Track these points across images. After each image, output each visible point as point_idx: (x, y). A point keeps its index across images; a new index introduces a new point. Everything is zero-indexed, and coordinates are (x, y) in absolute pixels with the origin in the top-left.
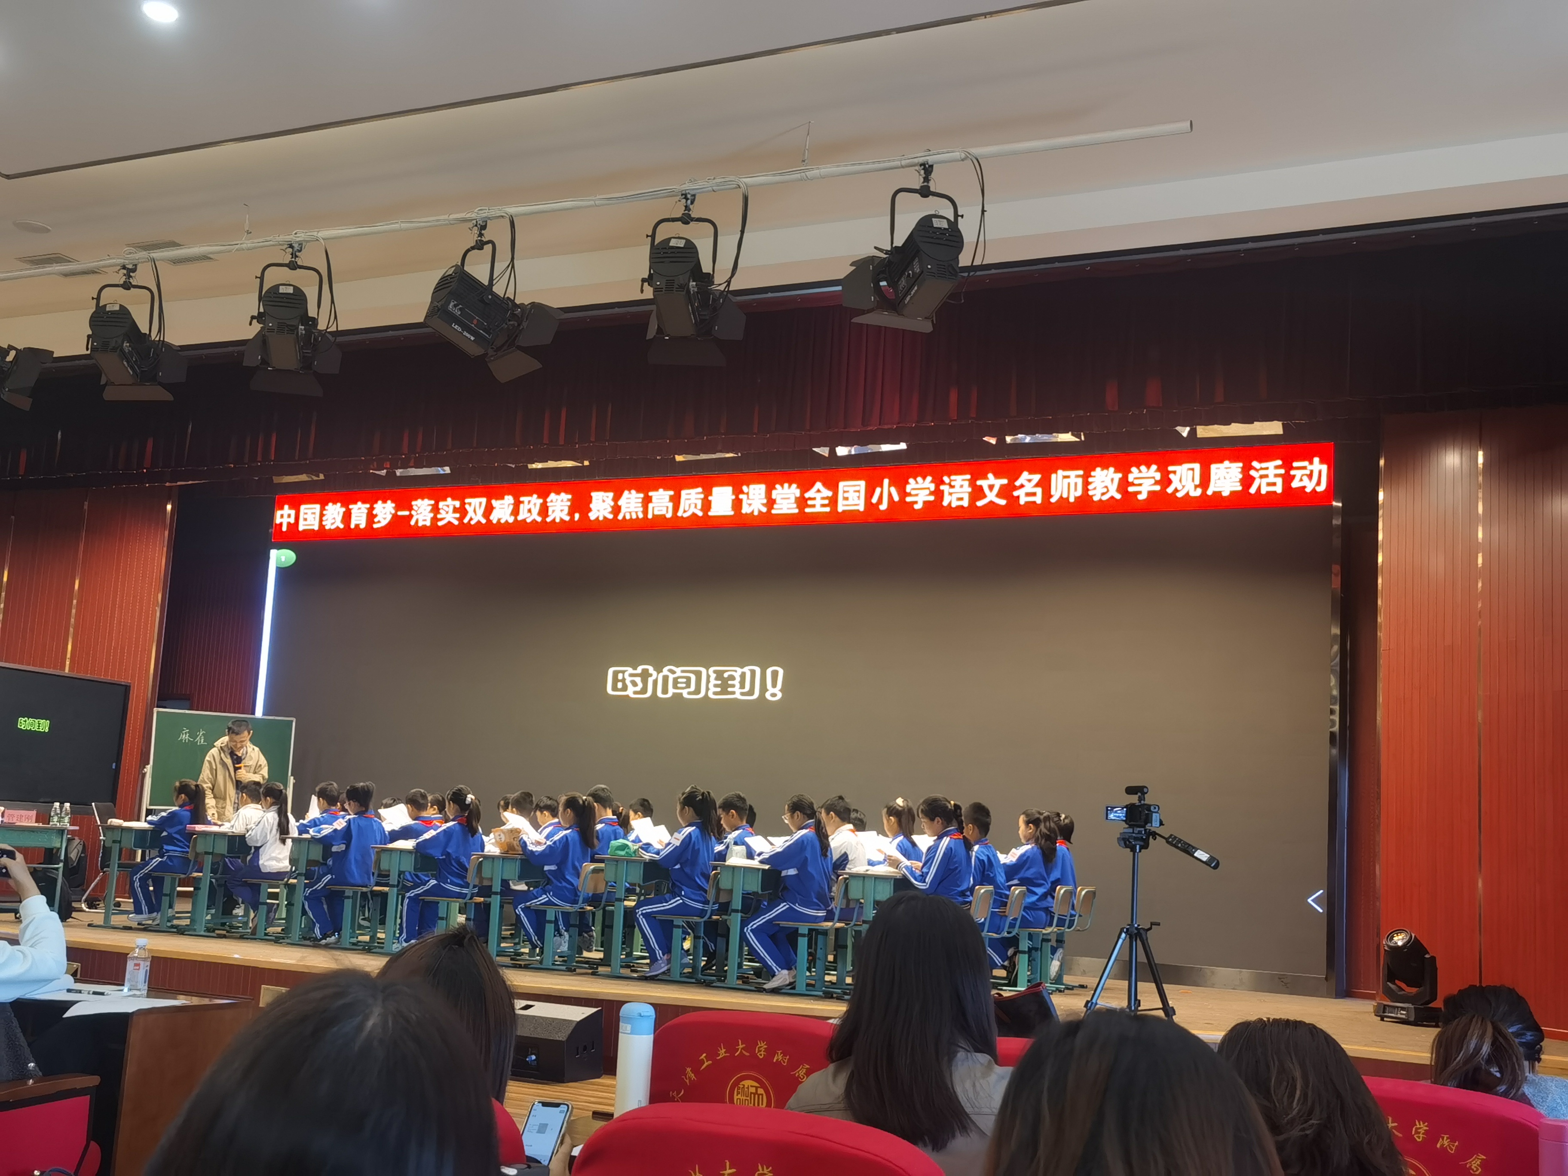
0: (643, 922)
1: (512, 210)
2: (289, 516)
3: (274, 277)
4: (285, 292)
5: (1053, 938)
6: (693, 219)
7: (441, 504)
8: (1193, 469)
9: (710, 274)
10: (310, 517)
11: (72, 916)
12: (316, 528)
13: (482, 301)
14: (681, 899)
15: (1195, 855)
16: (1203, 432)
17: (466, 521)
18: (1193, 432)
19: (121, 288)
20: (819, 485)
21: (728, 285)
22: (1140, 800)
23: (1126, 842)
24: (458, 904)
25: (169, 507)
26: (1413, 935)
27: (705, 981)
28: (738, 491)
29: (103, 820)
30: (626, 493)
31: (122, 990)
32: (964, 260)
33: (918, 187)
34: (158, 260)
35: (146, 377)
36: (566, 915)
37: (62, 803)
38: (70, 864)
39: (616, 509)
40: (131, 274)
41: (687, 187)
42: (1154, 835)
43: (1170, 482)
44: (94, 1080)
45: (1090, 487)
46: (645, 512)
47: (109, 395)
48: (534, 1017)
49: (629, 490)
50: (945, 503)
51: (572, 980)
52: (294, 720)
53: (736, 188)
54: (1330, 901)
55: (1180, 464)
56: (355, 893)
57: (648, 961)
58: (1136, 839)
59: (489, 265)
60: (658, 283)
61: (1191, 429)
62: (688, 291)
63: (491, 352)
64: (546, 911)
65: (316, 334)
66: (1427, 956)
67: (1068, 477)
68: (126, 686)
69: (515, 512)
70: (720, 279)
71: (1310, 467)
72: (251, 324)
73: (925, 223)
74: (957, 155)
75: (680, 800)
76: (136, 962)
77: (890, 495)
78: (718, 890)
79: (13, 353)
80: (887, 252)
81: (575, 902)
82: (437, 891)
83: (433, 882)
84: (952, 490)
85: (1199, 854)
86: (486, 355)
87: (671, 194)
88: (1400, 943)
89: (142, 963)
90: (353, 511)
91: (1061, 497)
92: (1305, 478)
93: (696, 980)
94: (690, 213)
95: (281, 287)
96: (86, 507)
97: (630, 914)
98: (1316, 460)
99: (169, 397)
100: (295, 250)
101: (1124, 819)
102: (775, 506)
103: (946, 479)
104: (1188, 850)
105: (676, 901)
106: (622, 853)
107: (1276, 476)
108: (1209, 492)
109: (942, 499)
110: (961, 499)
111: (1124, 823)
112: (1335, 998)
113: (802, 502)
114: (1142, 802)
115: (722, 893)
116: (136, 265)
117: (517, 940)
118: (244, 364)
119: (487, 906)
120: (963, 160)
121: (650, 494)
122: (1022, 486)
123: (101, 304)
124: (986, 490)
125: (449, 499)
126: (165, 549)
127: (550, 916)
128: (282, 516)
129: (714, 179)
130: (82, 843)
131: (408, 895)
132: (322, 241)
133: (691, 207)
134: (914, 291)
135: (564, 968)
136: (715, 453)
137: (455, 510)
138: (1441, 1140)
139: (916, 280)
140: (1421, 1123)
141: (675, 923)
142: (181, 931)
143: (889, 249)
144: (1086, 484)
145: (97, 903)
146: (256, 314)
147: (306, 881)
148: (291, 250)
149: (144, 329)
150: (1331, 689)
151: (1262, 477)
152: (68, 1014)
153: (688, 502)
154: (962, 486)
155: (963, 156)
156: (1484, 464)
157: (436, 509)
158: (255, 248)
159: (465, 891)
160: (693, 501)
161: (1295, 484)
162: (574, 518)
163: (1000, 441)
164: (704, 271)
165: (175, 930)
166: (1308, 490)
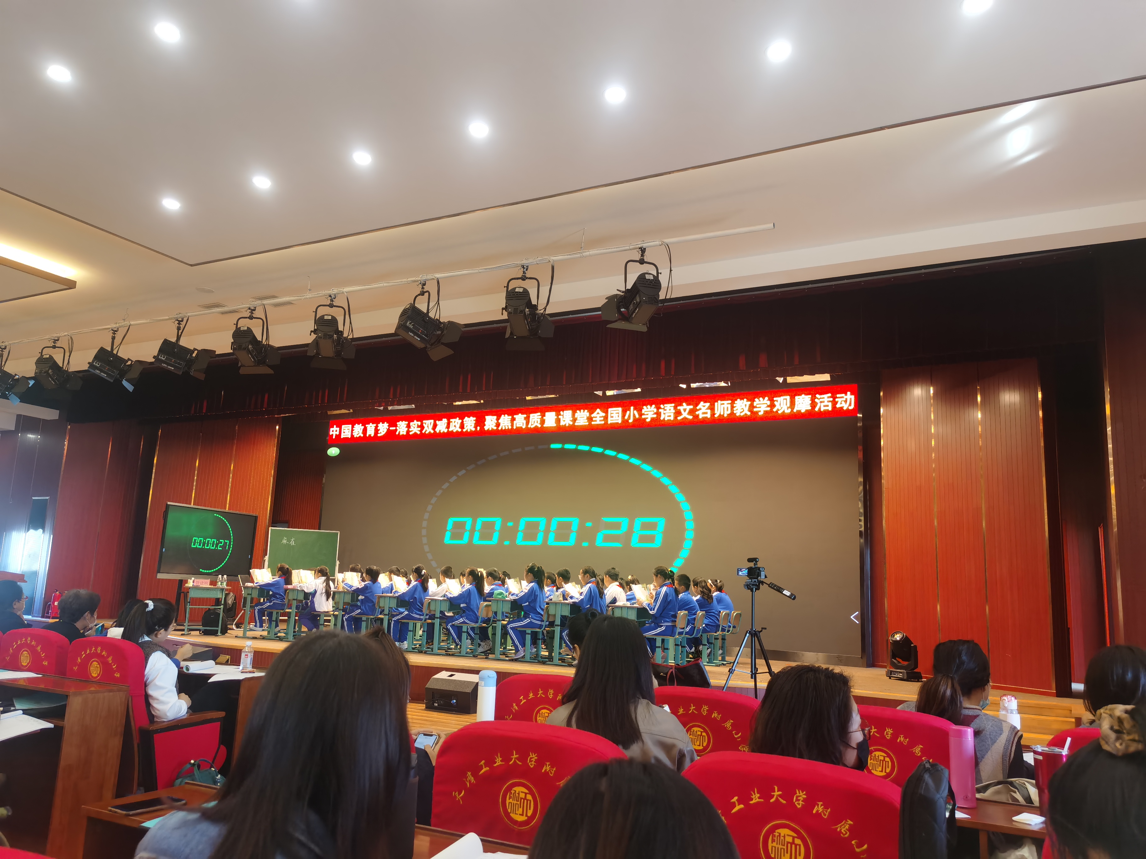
0: (511, 632)
1: (438, 276)
2: (336, 431)
3: (321, 312)
4: (327, 318)
5: (720, 638)
6: (527, 278)
7: (411, 424)
8: (786, 399)
9: (536, 305)
10: (346, 431)
11: (228, 632)
12: (350, 437)
13: (424, 321)
14: (530, 620)
15: (783, 593)
16: (790, 380)
17: (423, 432)
18: (785, 380)
19: (248, 319)
20: (598, 410)
21: (545, 310)
22: (755, 565)
23: (748, 586)
24: (420, 624)
25: (277, 427)
26: (905, 635)
27: (542, 661)
28: (558, 415)
29: (244, 584)
30: (503, 416)
31: (239, 668)
32: (662, 296)
33: (638, 260)
34: (266, 305)
35: (260, 362)
36: (473, 629)
37: (223, 575)
38: (227, 606)
39: (498, 425)
40: (253, 312)
41: (524, 262)
42: (762, 583)
43: (774, 406)
44: (222, 714)
45: (735, 409)
46: (512, 425)
47: (242, 371)
48: (455, 680)
49: (504, 415)
50: (662, 418)
51: (475, 661)
52: (339, 532)
53: (548, 262)
54: (863, 617)
55: (780, 396)
56: (368, 619)
57: (514, 652)
58: (753, 585)
59: (427, 304)
60: (510, 310)
61: (784, 379)
62: (525, 313)
63: (428, 346)
64: (462, 626)
65: (343, 339)
66: (912, 645)
67: (724, 404)
68: (255, 516)
69: (448, 427)
70: (541, 307)
71: (845, 397)
72: (310, 335)
73: (642, 277)
74: (657, 243)
75: (526, 570)
76: (246, 654)
77: (634, 415)
78: (549, 615)
79: (196, 352)
80: (623, 292)
81: (477, 622)
82: (408, 617)
83: (406, 613)
84: (665, 412)
85: (785, 592)
86: (426, 347)
87: (516, 266)
88: (898, 639)
89: (249, 654)
90: (367, 428)
91: (720, 415)
92: (843, 402)
93: (538, 661)
94: (526, 275)
95: (325, 316)
96: (237, 428)
97: (504, 627)
98: (849, 393)
99: (272, 372)
100: (332, 298)
101: (747, 575)
102: (577, 421)
103: (662, 406)
104: (780, 590)
105: (527, 621)
106: (500, 597)
107: (829, 402)
108: (795, 411)
109: (660, 416)
110: (670, 416)
111: (747, 577)
112: (867, 668)
113: (590, 419)
114: (756, 566)
115: (550, 617)
116: (255, 307)
117: (449, 642)
118: (309, 355)
119: (433, 625)
120: (660, 245)
121: (515, 416)
122: (700, 409)
123: (238, 327)
124: (682, 411)
125: (415, 421)
126: (275, 448)
127: (464, 629)
128: (333, 431)
129: (537, 258)
130: (234, 595)
131: (393, 619)
132: (346, 294)
133: (526, 272)
134: (637, 311)
135: (472, 655)
136: (545, 395)
137: (418, 426)
138: (899, 738)
139: (638, 305)
140: (889, 729)
141: (527, 632)
142: (274, 639)
143: (624, 290)
144: (732, 407)
145: (241, 625)
146: (313, 330)
147: (343, 613)
148: (330, 298)
149: (259, 339)
150: (859, 508)
151: (821, 402)
152: (210, 681)
153: (533, 420)
154: (670, 410)
155: (660, 243)
156: (933, 394)
157: (408, 426)
158: (313, 297)
159: (422, 617)
160: (536, 420)
161: (838, 406)
162: (477, 429)
163: (689, 386)
164: (533, 303)
165: (278, 639)
166: (845, 408)
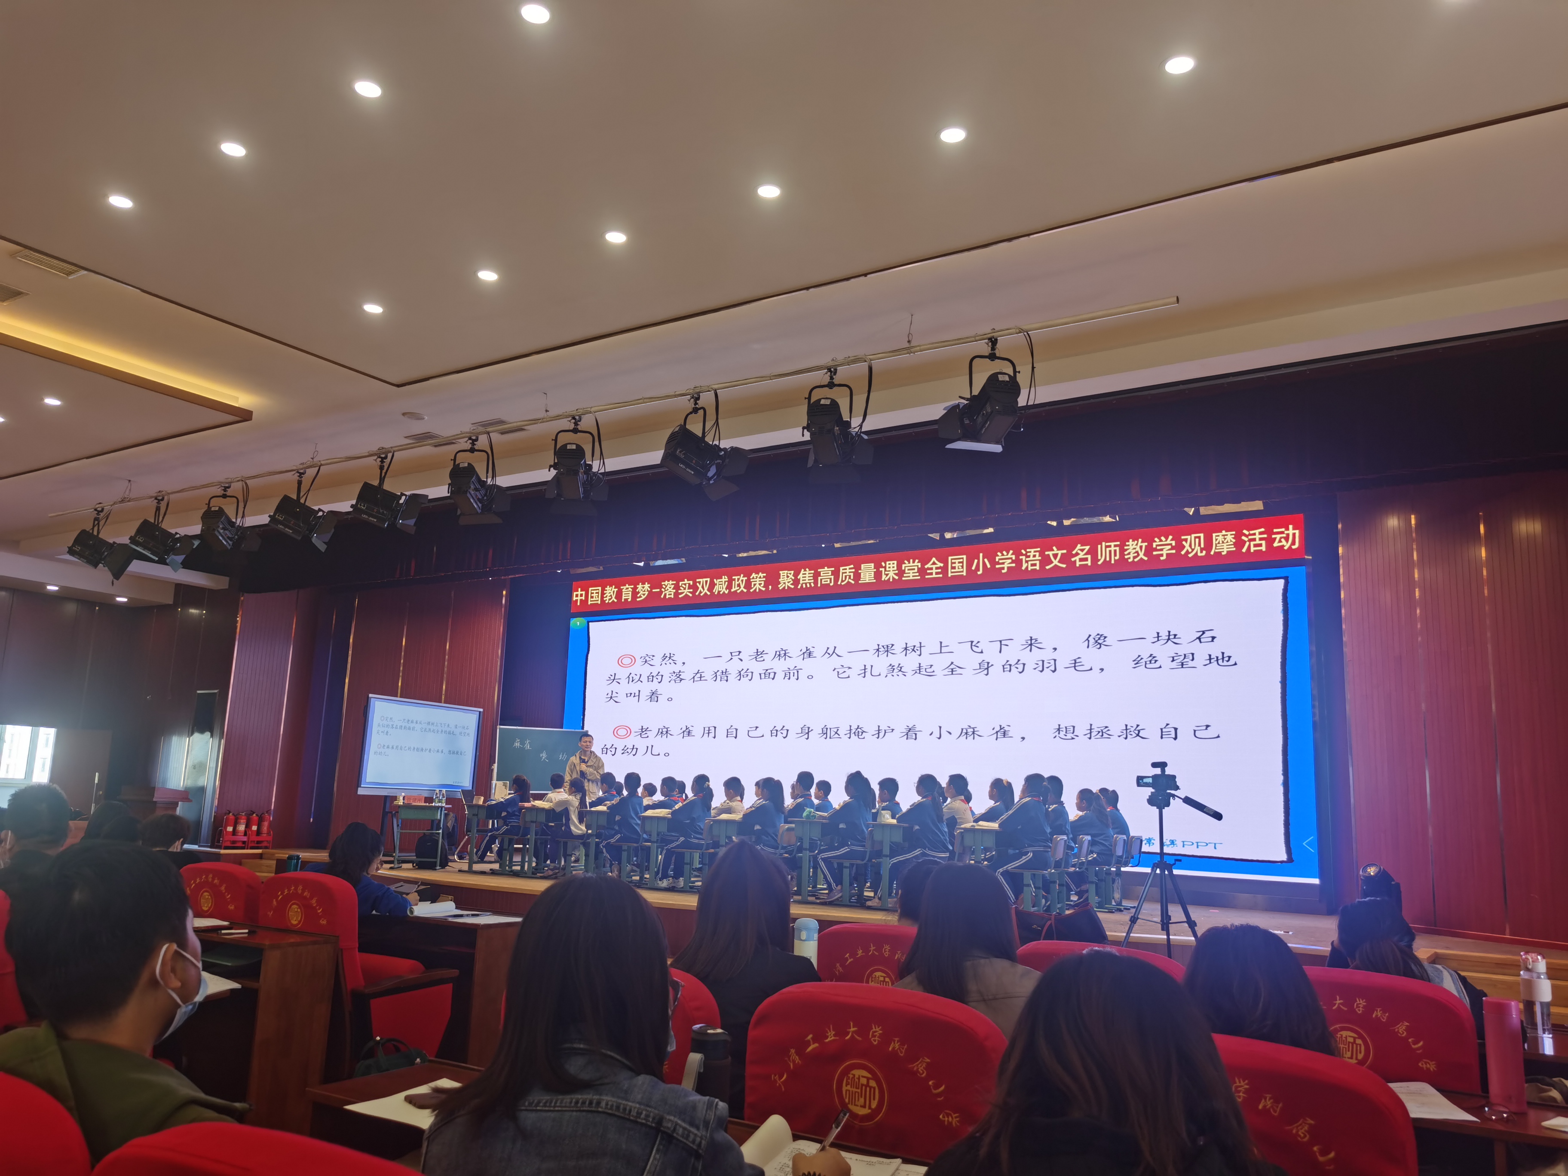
0: (822, 864)
1: (717, 385)
2: (581, 595)
3: (563, 439)
4: (570, 448)
6: (836, 385)
7: (681, 583)
8: (1199, 537)
9: (848, 421)
10: (595, 595)
11: (449, 864)
12: (599, 602)
13: (698, 447)
16: (1204, 511)
17: (697, 594)
18: (1197, 512)
19: (468, 453)
20: (934, 559)
21: (861, 428)
22: (1162, 772)
23: (1153, 803)
25: (504, 592)
27: (867, 905)
28: (878, 566)
29: (467, 802)
30: (803, 570)
32: (1022, 402)
33: (988, 354)
34: (490, 432)
35: (486, 508)
38: (447, 831)
39: (796, 581)
40: (475, 442)
41: (831, 363)
42: (1174, 796)
43: (1182, 547)
44: (456, 973)
45: (1125, 553)
46: (816, 583)
49: (805, 569)
50: (1024, 568)
53: (864, 362)
54: (1320, 844)
55: (1190, 534)
58: (1160, 799)
59: (702, 424)
60: (814, 430)
61: (1195, 509)
62: (834, 434)
63: (705, 481)
65: (592, 475)
67: (1110, 546)
69: (729, 587)
70: (855, 424)
71: (1286, 532)
72: (550, 471)
73: (993, 378)
74: (1013, 331)
77: (984, 563)
79: (404, 498)
80: (967, 399)
83: (682, 839)
84: (1028, 559)
86: (702, 483)
87: (821, 369)
90: (623, 591)
91: (1105, 560)
92: (1283, 540)
94: (834, 381)
95: (568, 445)
96: (453, 595)
97: (813, 858)
98: (1291, 527)
99: (500, 521)
100: (576, 420)
102: (904, 575)
103: (1023, 551)
105: (844, 850)
107: (1261, 539)
108: (1212, 553)
109: (1021, 565)
110: (1035, 565)
113: (923, 572)
114: (1164, 773)
116: (478, 436)
118: (546, 497)
120: (1017, 334)
121: (819, 570)
122: (1077, 554)
123: (456, 463)
124: (1052, 558)
125: (686, 580)
126: (502, 621)
128: (577, 596)
131: (665, 848)
132: (594, 413)
133: (834, 377)
134: (987, 424)
136: (861, 541)
137: (690, 587)
138: (1375, 1012)
139: (989, 417)
140: (1361, 1000)
141: (844, 865)
142: (516, 874)
143: (969, 397)
144: (1122, 551)
145: (465, 856)
146: (552, 464)
147: (597, 840)
148: (574, 421)
149: (484, 478)
151: (1250, 540)
153: (844, 575)
154: (1034, 556)
155: (1018, 331)
156: (1416, 524)
157: (677, 587)
158: (551, 421)
160: (848, 574)
161: (1276, 544)
162: (768, 588)
163: (1060, 523)
164: (844, 419)
166: (1286, 548)
